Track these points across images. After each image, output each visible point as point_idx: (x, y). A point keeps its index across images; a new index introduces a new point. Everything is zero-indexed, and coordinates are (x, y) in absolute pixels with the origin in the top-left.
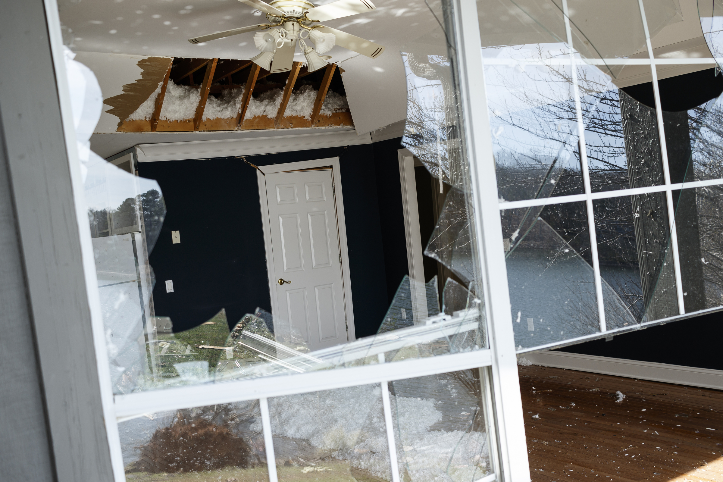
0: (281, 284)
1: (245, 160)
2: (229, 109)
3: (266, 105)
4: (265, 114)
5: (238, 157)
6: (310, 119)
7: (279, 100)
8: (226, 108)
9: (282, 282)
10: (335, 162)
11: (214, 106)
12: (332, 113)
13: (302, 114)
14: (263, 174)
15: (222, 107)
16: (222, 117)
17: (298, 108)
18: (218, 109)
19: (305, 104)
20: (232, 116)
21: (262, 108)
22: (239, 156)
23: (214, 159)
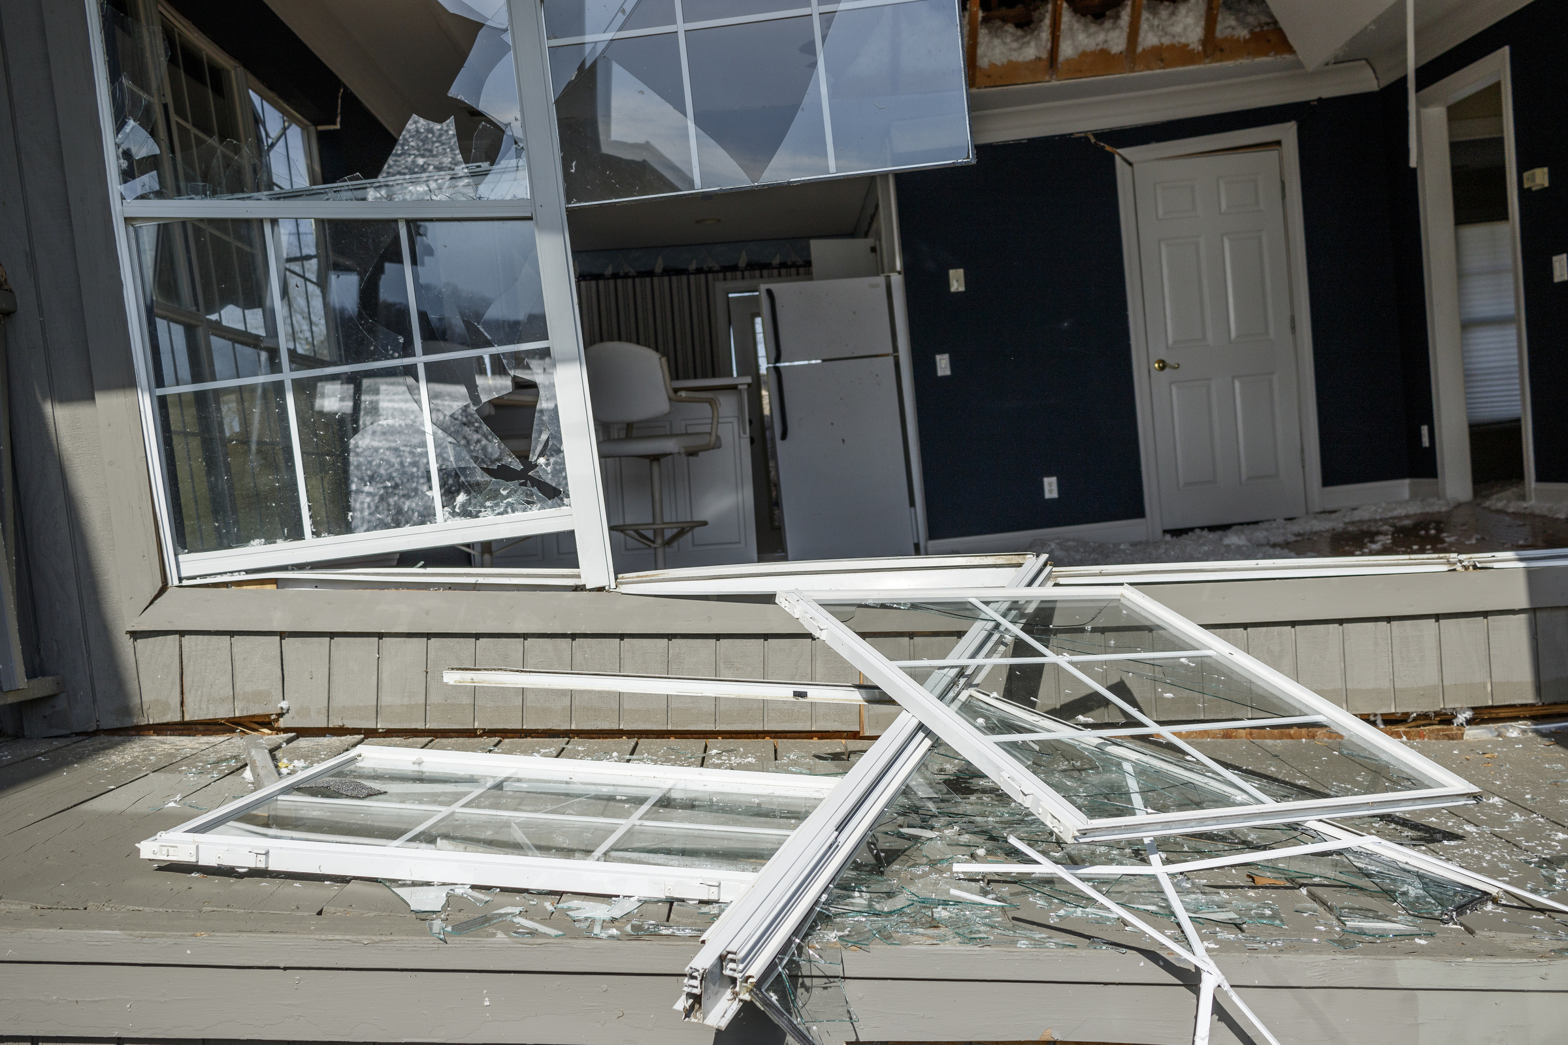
0: (1162, 369)
1: (1093, 140)
2: (1033, 44)
3: (1108, 30)
4: (1105, 46)
5: (1079, 135)
6: (1200, 48)
7: (1125, 16)
8: (1028, 43)
9: (1163, 366)
10: (1288, 132)
11: (1008, 40)
12: (1251, 32)
13: (1183, 40)
14: (1130, 164)
15: (1021, 41)
16: (1021, 59)
17: (1178, 29)
18: (1015, 45)
19: (1190, 20)
20: (1038, 55)
21: (1101, 37)
22: (1080, 133)
23: (1032, 142)
